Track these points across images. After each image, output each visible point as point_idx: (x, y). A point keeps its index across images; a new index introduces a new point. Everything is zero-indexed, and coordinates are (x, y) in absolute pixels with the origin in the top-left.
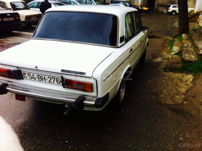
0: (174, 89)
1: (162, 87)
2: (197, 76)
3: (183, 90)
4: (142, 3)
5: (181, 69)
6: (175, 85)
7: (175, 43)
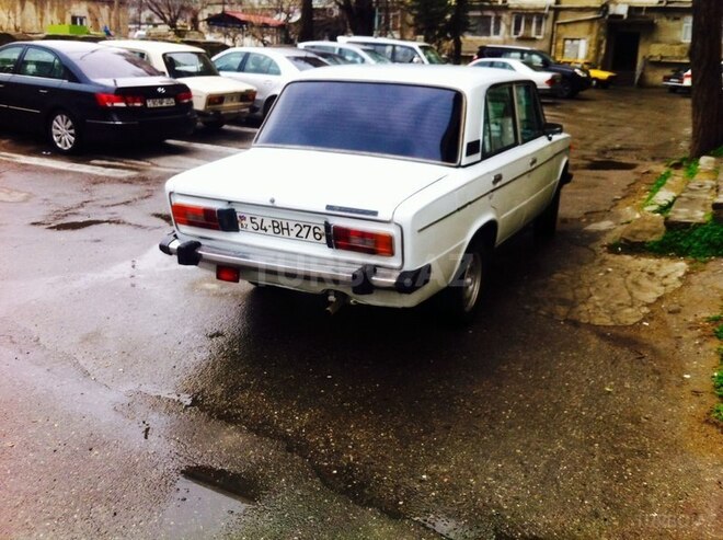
0: (625, 293)
1: (592, 290)
2: (699, 264)
3: (650, 297)
4: (592, 55)
5: (656, 247)
6: (630, 286)
7: (669, 181)
